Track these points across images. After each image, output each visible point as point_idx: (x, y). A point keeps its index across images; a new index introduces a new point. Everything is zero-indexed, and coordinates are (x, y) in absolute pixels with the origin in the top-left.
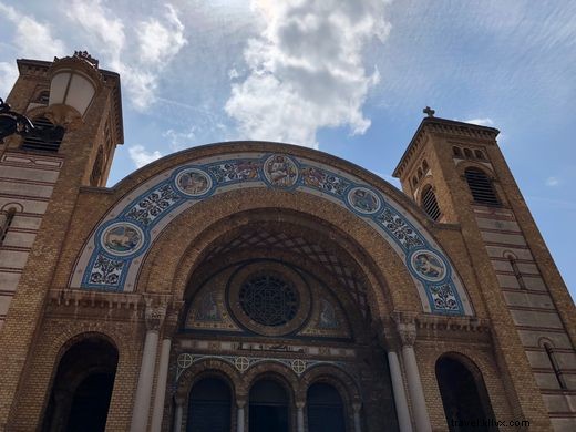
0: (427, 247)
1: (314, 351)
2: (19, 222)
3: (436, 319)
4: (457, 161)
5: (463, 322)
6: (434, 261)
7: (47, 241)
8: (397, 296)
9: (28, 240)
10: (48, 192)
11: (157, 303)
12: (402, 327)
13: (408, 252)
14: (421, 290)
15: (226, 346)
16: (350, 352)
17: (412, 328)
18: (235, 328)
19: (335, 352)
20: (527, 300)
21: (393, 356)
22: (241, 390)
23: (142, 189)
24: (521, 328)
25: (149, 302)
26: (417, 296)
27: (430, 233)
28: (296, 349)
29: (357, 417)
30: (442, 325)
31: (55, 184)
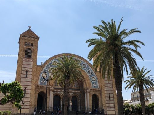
0: (94, 76)
1: (73, 91)
2: (28, 73)
3: (93, 89)
5: (97, 89)
6: (95, 78)
7: (34, 77)
8: (88, 85)
9: (30, 76)
10: (31, 67)
11: (51, 87)
12: (88, 90)
13: (90, 77)
14: (92, 84)
15: (59, 90)
16: (79, 91)
17: (89, 90)
18: (61, 87)
20: (108, 85)
21: (86, 94)
22: (62, 98)
23: (47, 65)
24: (106, 90)
26: (91, 85)
27: (95, 73)
28: (70, 91)
29: (79, 102)
30: (94, 90)
31: (33, 65)
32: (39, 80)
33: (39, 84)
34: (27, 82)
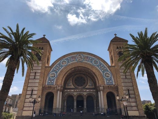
0: (108, 71)
1: (88, 91)
2: (37, 74)
3: (107, 86)
4: (117, 50)
5: (112, 86)
6: (108, 74)
7: (41, 77)
8: (100, 82)
9: (38, 77)
10: (40, 68)
11: (59, 87)
13: (103, 73)
14: (105, 80)
15: (72, 91)
16: (94, 90)
17: (102, 88)
18: (74, 87)
19: (92, 91)
20: (126, 81)
21: (99, 92)
22: (75, 98)
23: (55, 65)
24: (124, 86)
25: (58, 86)
26: (104, 81)
27: (109, 68)
28: (85, 90)
29: (95, 102)
30: (108, 87)
31: (41, 67)
32: (47, 81)
33: (46, 84)
34: (35, 83)
